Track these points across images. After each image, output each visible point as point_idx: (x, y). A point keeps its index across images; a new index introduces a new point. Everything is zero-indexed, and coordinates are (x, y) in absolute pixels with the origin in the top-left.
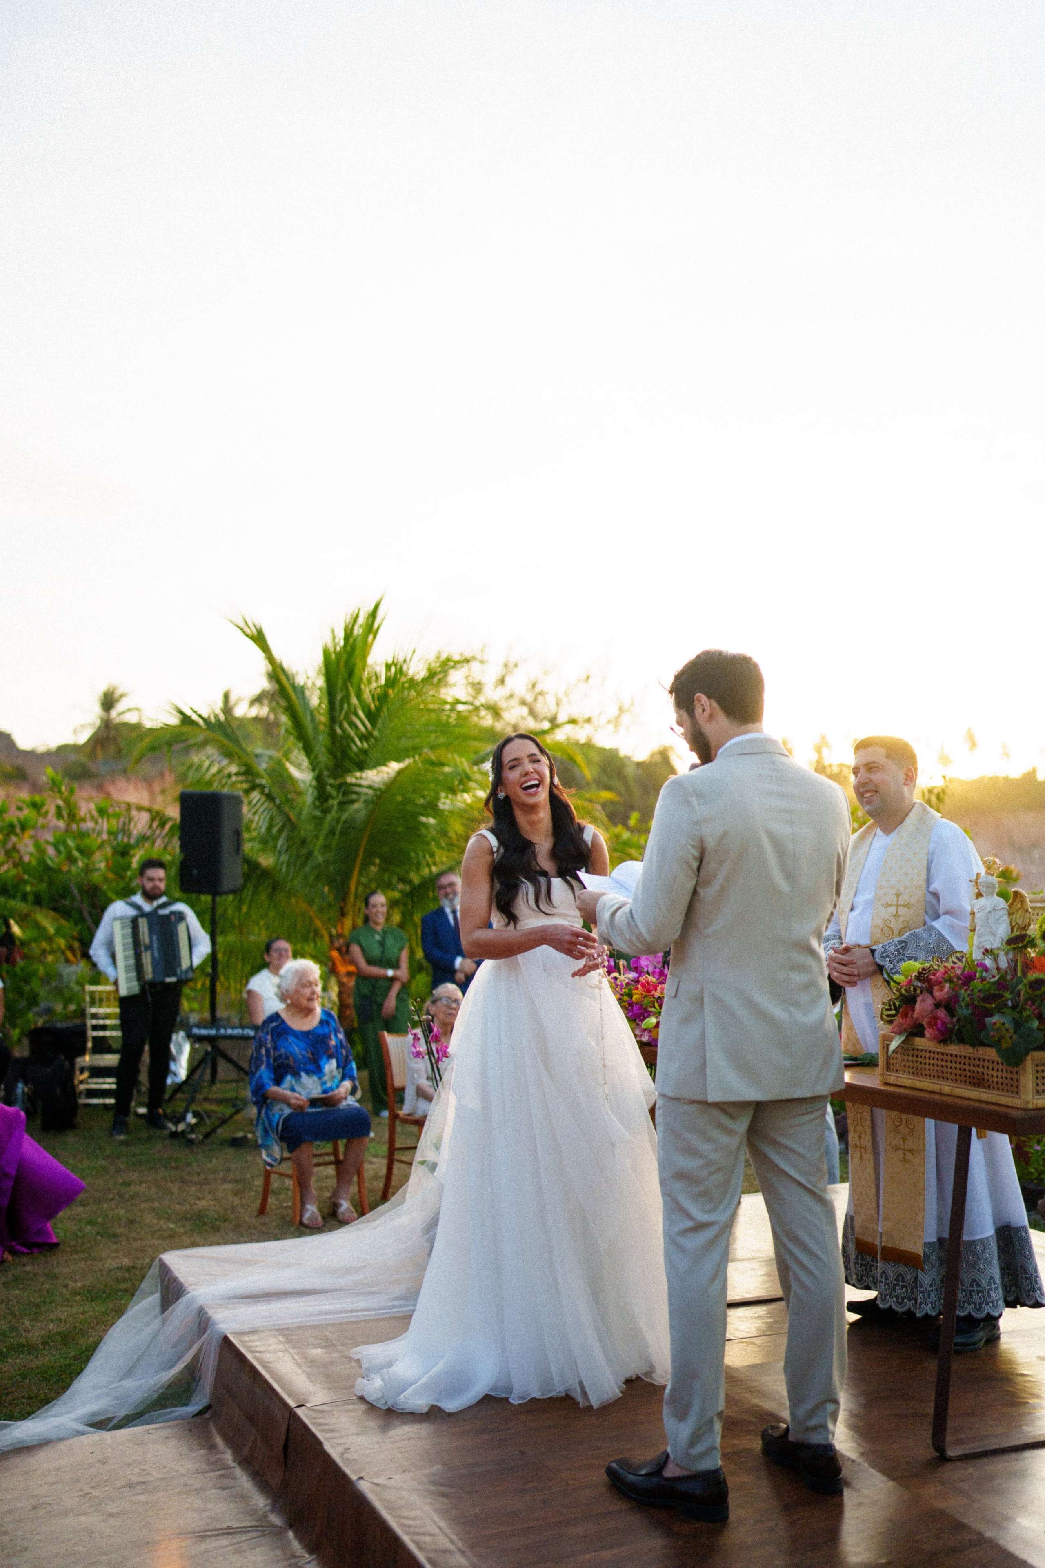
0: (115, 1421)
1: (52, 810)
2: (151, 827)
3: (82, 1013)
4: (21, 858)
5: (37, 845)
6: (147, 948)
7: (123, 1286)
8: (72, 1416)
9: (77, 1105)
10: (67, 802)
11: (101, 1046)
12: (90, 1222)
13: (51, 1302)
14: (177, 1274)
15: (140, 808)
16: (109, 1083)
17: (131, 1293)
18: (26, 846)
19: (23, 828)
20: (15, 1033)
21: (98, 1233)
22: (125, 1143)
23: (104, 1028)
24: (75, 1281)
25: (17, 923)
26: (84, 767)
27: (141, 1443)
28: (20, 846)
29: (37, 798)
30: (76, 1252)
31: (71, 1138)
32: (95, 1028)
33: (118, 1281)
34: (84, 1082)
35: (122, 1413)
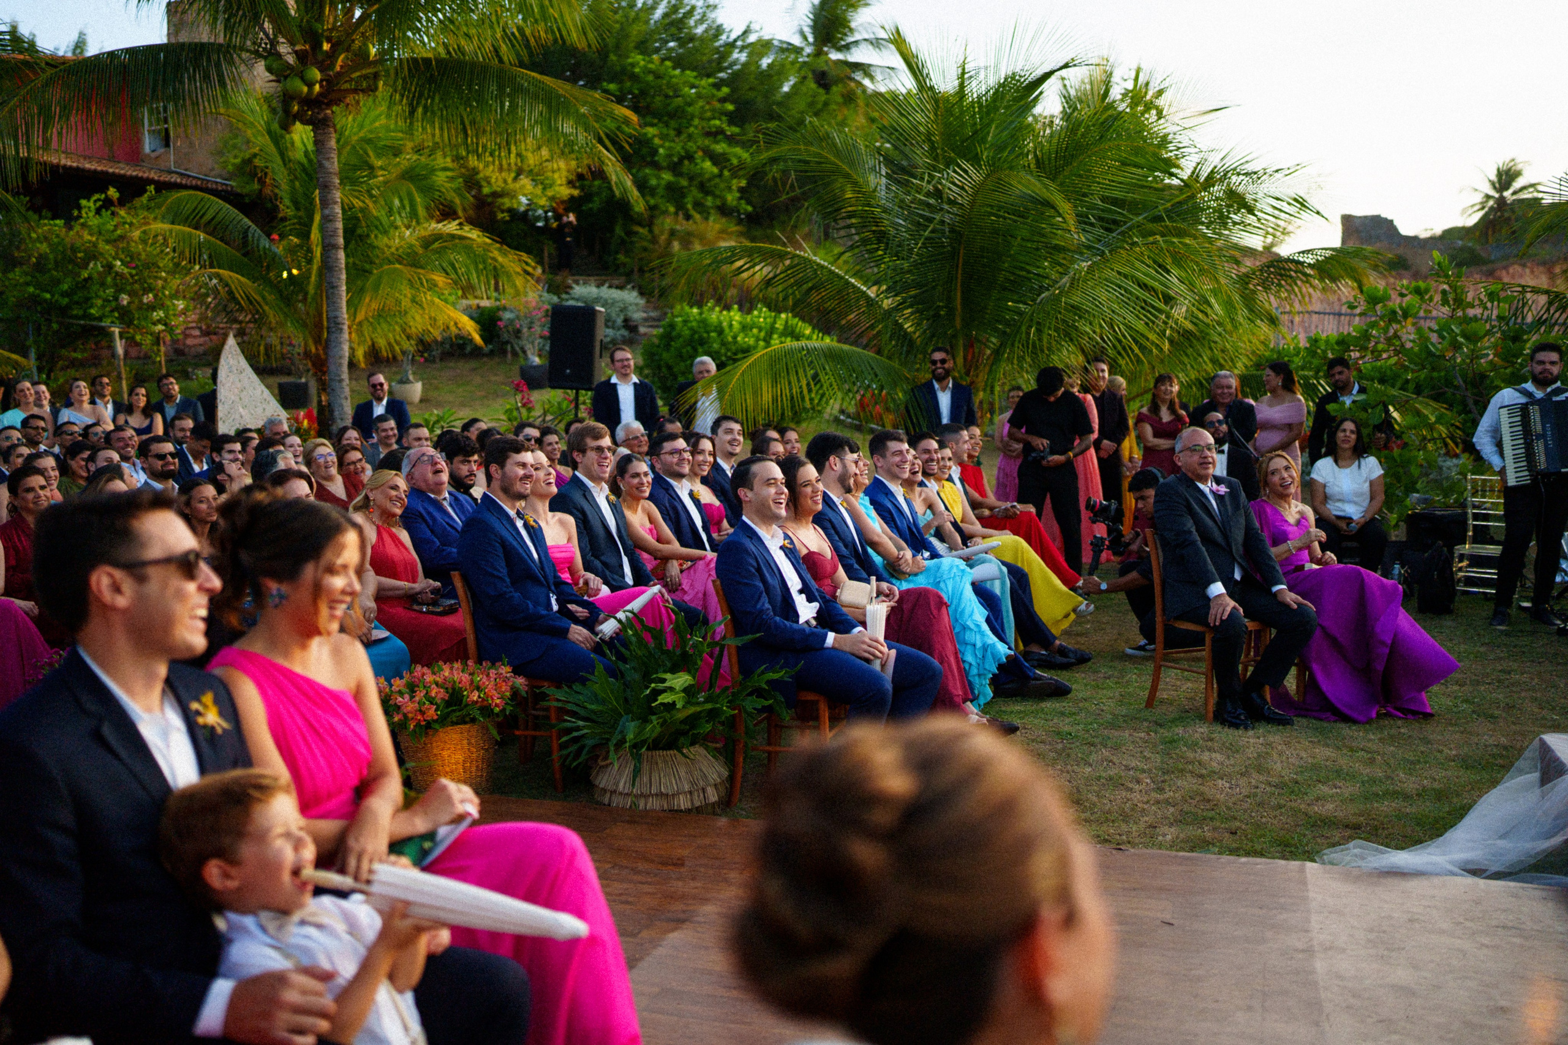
0: (1488, 873)
1: (1437, 298)
2: (1548, 310)
3: (1463, 505)
4: (1402, 345)
5: (1419, 330)
6: (1539, 437)
7: (1500, 761)
8: (1447, 858)
9: (1455, 592)
10: (1454, 288)
11: (1482, 536)
12: (1466, 701)
13: (1426, 762)
14: (1559, 754)
15: (1536, 291)
16: (1491, 574)
17: (1506, 768)
18: (1408, 334)
19: (1406, 315)
20: (1393, 518)
21: (1474, 712)
22: (1507, 634)
23: (1486, 517)
24: (1451, 749)
25: (1396, 409)
26: (1471, 251)
27: (1516, 896)
28: (1403, 333)
29: (1422, 284)
30: (1451, 724)
31: (1448, 622)
32: (1476, 517)
33: (1493, 756)
34: (1462, 570)
35: (1494, 868)
